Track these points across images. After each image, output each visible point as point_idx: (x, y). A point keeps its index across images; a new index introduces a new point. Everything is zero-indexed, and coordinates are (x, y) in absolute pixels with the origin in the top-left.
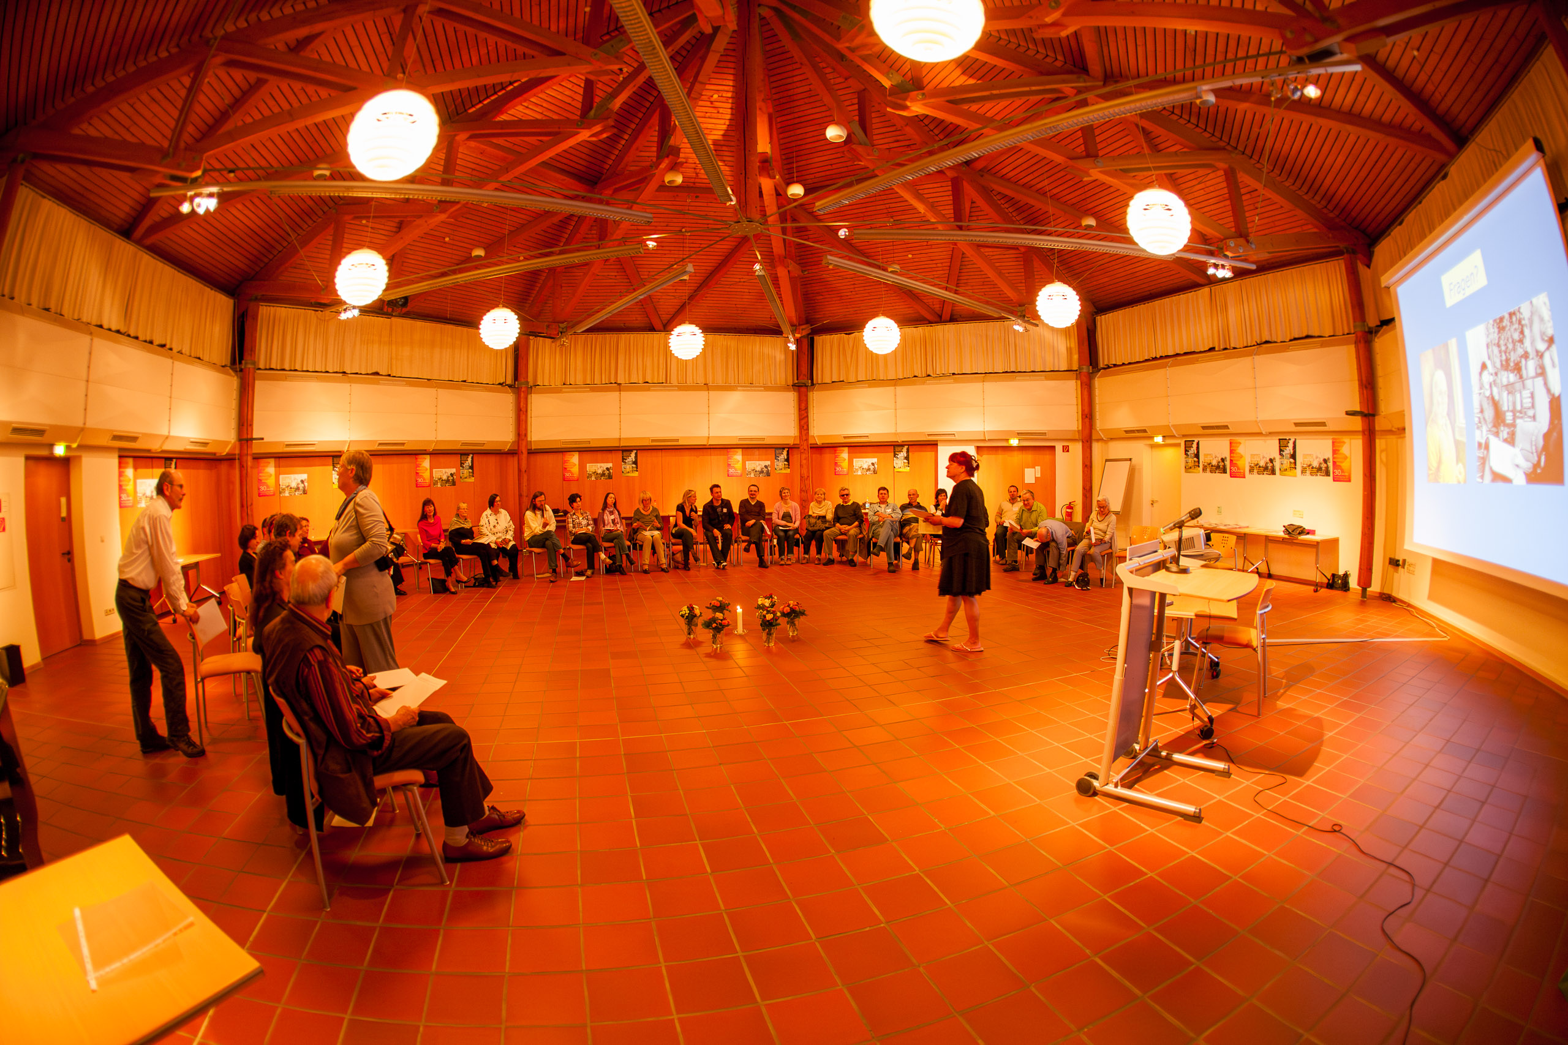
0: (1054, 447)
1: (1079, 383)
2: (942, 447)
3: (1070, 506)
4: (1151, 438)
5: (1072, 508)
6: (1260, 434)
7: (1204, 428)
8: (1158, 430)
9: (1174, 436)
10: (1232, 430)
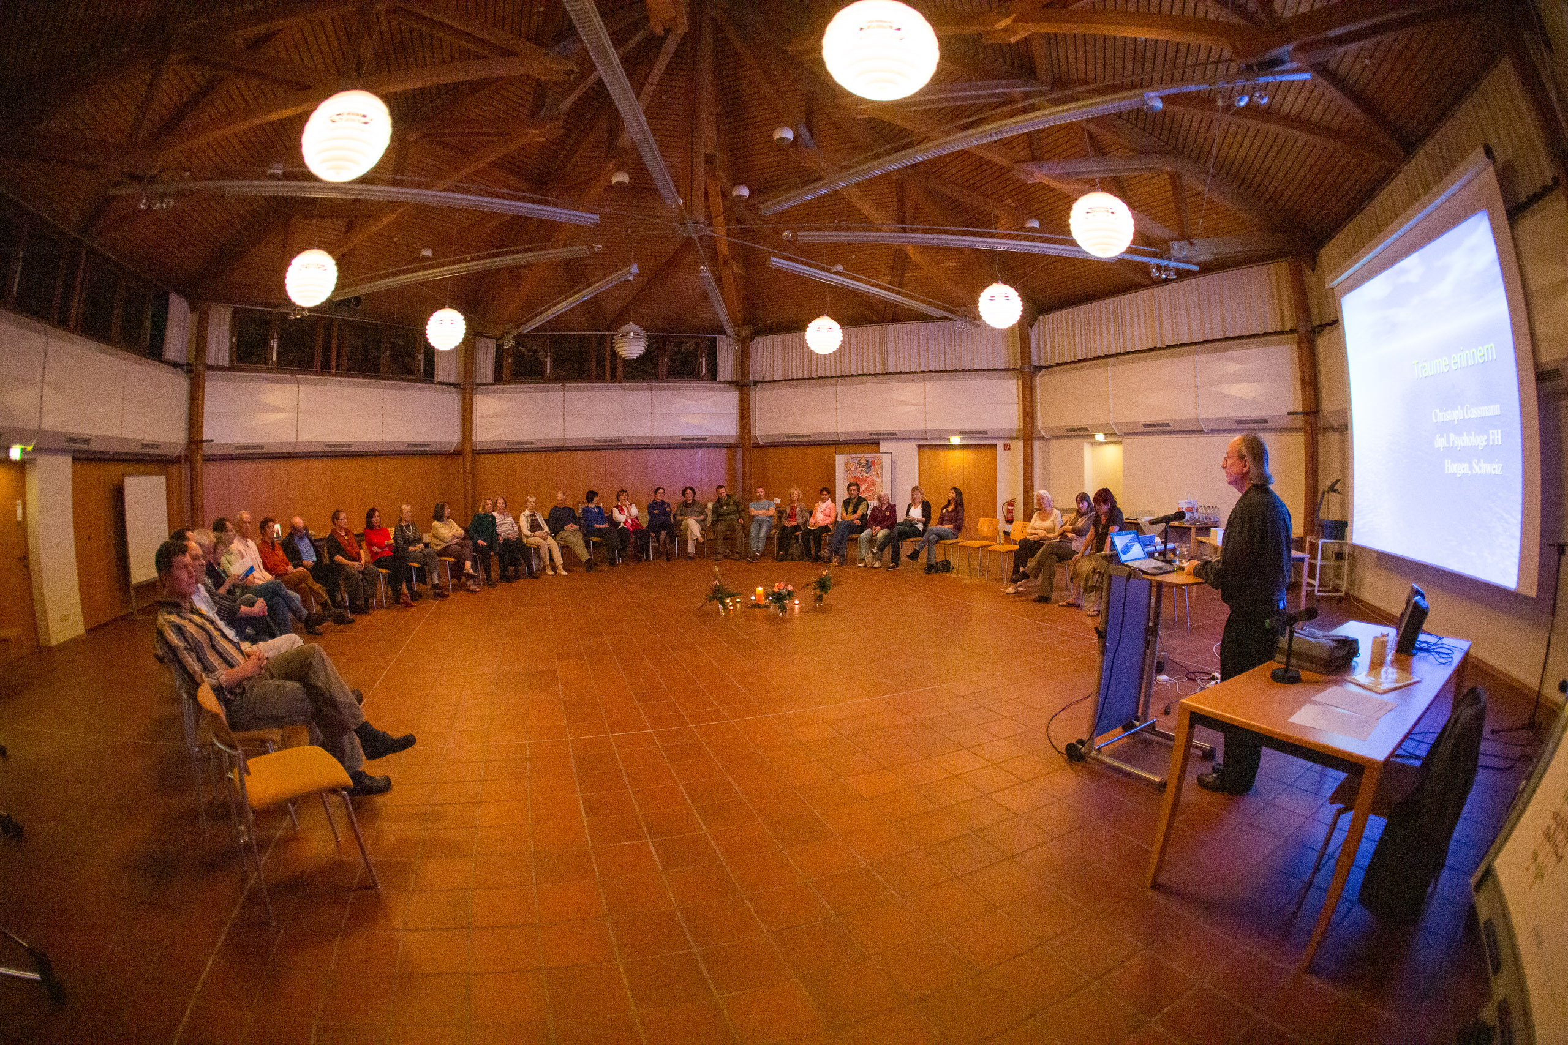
0: (994, 446)
1: (1020, 382)
2: (884, 446)
3: (1011, 503)
4: (1093, 436)
5: (1013, 505)
6: (1201, 431)
7: (1145, 426)
8: (1099, 428)
9: (1115, 434)
10: (1173, 428)
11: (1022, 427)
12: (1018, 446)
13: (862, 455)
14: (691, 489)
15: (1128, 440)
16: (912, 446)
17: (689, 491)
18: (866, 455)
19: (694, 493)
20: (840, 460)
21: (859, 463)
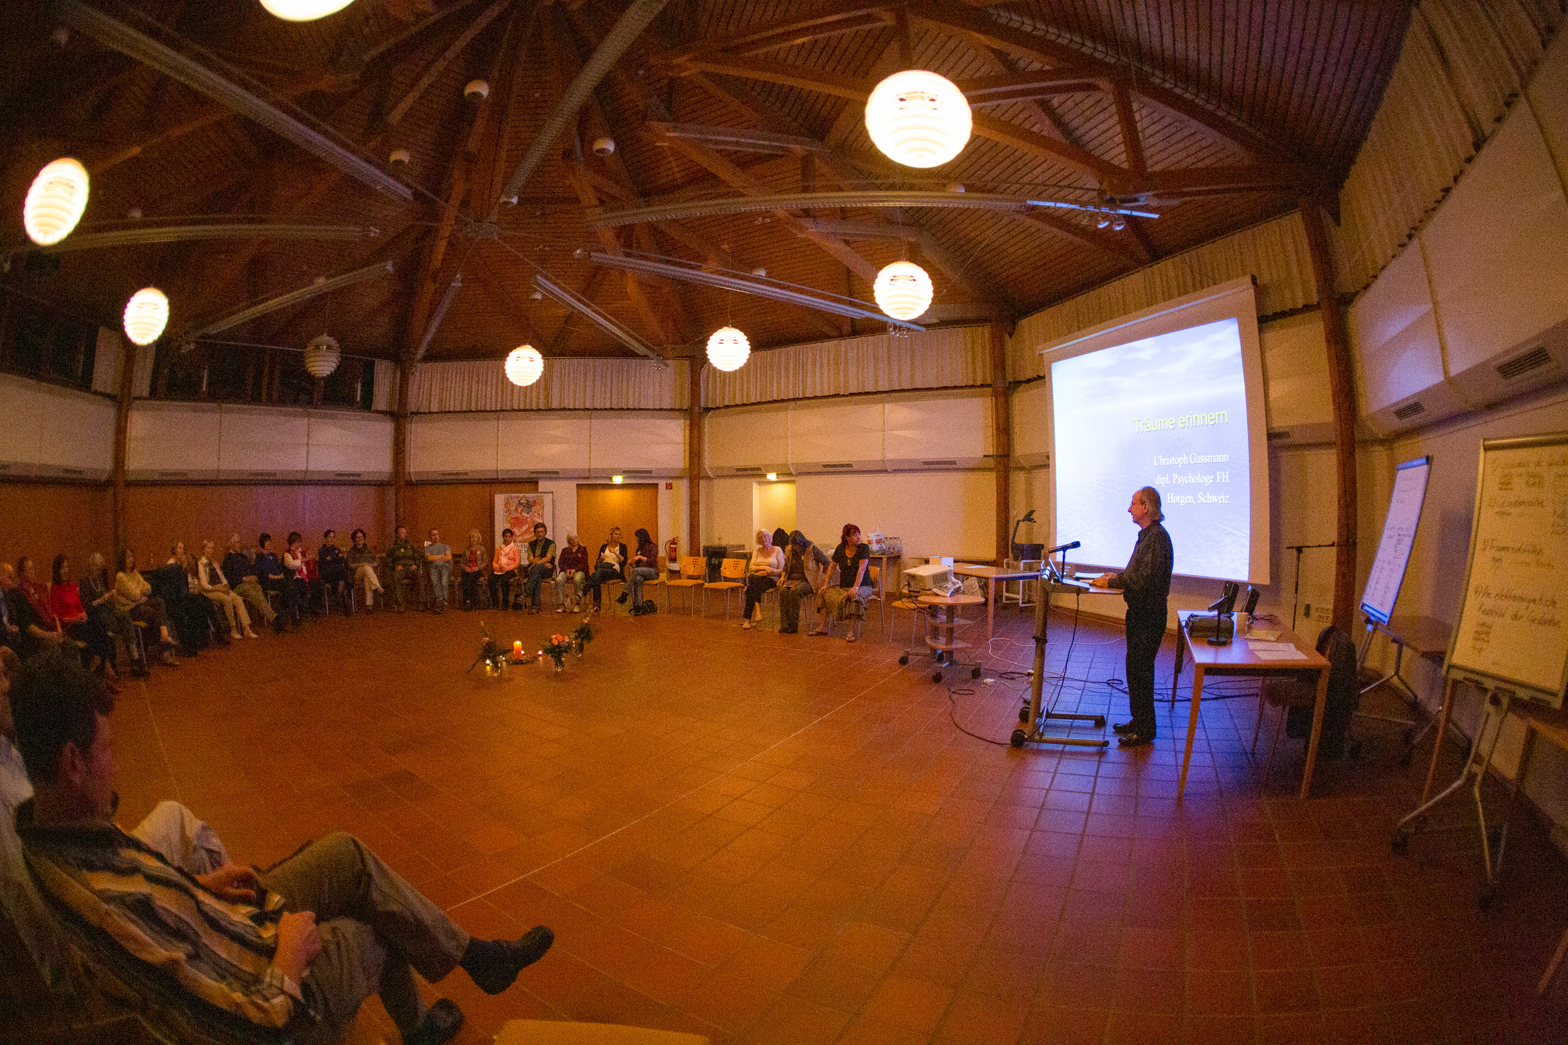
0: (656, 485)
1: (688, 422)
2: (543, 485)
3: (674, 542)
4: (765, 475)
5: (676, 544)
6: (886, 471)
7: (824, 466)
8: (771, 468)
9: (790, 474)
10: (855, 467)
11: (687, 466)
12: (683, 486)
13: (522, 495)
14: (362, 531)
15: (803, 480)
16: (573, 484)
17: (360, 534)
18: (527, 495)
19: (364, 535)
20: (500, 499)
21: (520, 503)
